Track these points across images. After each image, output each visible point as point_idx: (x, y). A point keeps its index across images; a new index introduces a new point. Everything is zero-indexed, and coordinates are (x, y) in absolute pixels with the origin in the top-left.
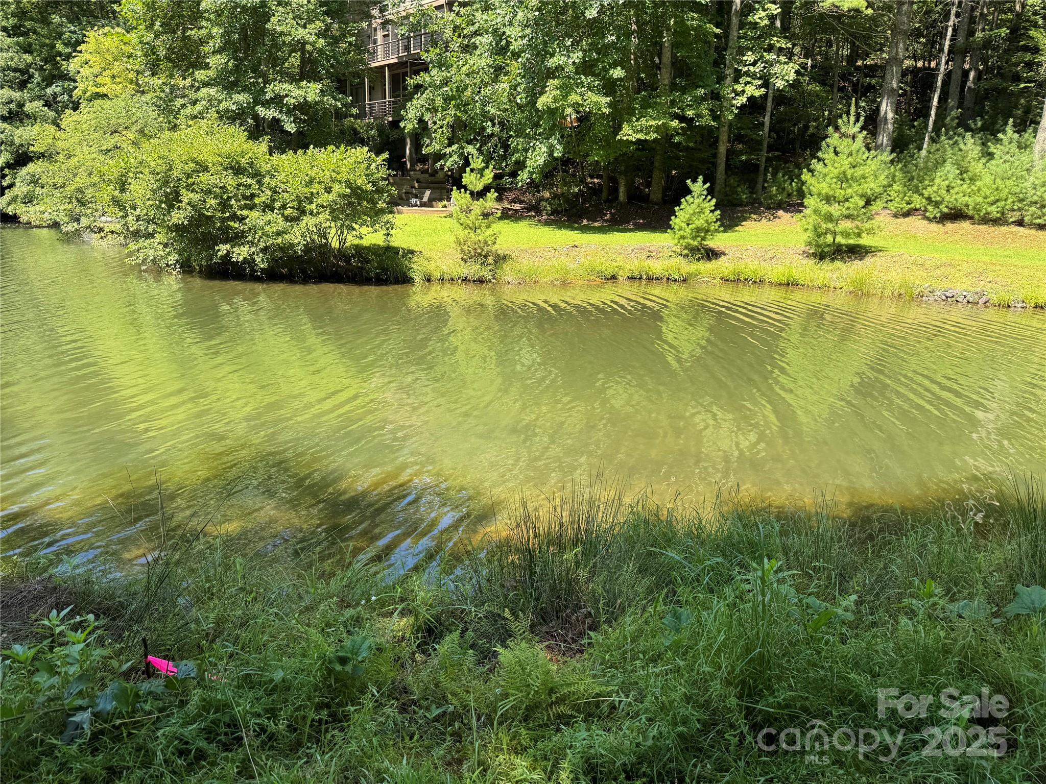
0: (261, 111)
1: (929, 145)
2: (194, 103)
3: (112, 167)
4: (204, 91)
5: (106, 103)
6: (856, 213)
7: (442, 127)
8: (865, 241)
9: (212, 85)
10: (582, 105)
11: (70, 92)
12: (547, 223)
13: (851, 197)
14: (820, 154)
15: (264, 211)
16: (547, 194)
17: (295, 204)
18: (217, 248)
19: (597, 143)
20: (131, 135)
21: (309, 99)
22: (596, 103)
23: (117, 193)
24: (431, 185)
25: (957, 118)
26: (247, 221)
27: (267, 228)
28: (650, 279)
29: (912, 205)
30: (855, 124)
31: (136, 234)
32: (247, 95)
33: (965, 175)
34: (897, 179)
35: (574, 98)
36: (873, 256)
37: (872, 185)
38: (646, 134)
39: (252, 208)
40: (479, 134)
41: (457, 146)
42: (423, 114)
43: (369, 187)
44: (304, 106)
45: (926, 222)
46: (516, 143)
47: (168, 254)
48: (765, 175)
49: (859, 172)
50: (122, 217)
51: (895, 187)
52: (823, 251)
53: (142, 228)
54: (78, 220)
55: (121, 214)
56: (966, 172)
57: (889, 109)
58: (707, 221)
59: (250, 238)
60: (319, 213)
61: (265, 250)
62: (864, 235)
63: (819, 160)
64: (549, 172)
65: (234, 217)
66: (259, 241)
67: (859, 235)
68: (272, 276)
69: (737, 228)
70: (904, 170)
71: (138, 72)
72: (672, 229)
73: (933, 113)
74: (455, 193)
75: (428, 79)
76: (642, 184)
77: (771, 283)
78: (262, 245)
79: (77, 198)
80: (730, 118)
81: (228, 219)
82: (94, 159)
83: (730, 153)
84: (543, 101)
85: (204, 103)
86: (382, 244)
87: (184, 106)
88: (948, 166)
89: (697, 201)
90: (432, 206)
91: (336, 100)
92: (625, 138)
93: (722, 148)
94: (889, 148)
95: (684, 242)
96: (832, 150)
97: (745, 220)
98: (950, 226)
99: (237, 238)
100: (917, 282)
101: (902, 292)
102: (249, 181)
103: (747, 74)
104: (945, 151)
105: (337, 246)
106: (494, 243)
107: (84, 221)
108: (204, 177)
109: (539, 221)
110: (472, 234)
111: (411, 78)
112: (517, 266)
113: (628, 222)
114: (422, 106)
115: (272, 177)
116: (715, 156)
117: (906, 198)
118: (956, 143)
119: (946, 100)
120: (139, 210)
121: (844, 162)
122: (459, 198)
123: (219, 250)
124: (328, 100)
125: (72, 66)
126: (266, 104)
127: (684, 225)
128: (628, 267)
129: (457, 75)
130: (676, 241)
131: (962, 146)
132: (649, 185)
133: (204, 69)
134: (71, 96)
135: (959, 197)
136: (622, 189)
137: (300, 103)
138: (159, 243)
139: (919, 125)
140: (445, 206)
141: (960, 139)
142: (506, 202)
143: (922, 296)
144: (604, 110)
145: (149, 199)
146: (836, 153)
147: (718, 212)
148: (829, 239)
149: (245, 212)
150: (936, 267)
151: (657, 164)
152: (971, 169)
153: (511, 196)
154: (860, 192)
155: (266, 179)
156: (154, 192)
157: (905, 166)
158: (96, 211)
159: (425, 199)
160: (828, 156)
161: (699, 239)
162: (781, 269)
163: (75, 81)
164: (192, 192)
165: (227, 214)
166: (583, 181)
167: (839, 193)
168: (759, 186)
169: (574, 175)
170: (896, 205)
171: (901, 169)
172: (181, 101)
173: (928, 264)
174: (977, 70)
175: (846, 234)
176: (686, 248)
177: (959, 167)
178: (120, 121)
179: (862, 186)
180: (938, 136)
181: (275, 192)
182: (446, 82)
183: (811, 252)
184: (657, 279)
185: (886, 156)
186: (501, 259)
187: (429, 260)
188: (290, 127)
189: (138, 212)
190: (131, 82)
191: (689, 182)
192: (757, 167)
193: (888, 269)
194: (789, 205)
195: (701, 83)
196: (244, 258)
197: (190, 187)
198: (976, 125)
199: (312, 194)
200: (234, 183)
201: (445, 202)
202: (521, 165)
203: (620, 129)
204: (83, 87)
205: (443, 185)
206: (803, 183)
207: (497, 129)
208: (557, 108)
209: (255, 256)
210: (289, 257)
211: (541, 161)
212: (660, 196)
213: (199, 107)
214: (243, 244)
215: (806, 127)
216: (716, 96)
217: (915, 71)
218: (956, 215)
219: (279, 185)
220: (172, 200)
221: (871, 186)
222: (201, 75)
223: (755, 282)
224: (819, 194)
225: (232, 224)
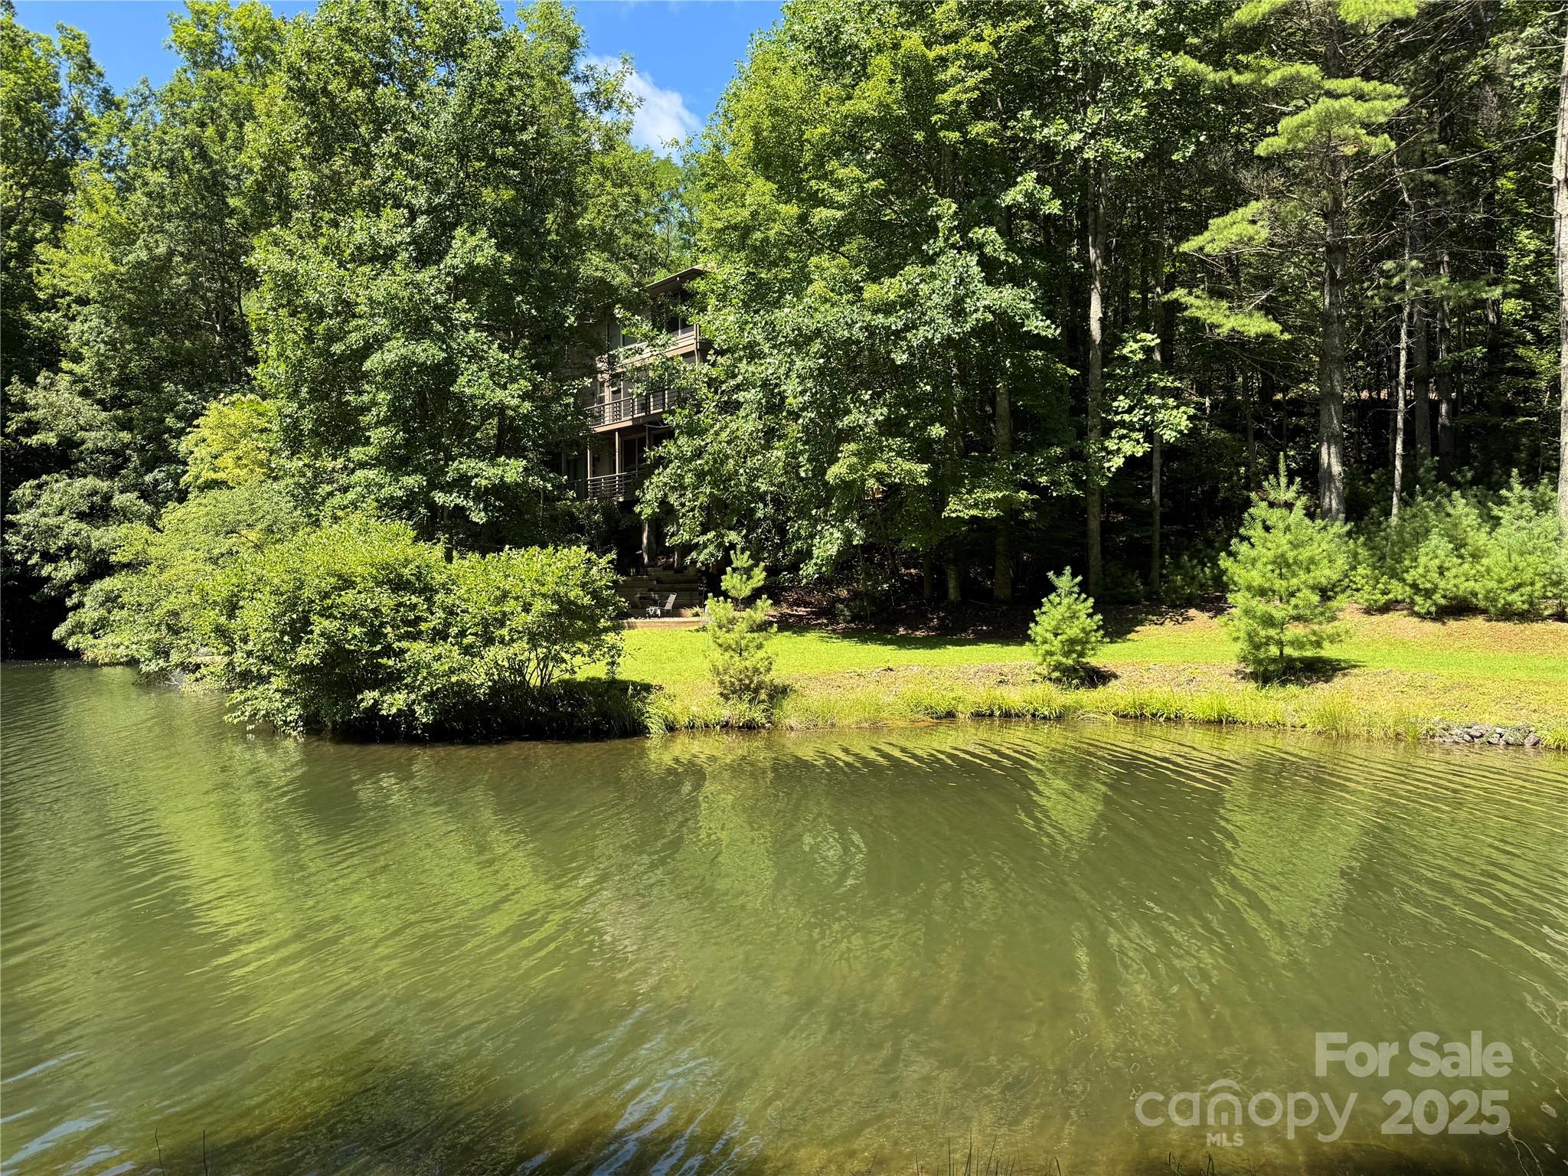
0: (439, 497)
1: (1400, 509)
2: (345, 490)
3: (220, 583)
4: (360, 474)
5: (222, 495)
6: (1308, 612)
7: (692, 510)
8: (1329, 651)
9: (374, 466)
10: (889, 476)
11: (176, 478)
12: (846, 635)
13: (1299, 590)
14: (1242, 531)
15: (433, 641)
16: (844, 593)
17: (479, 629)
18: (359, 697)
19: (911, 524)
20: (253, 536)
21: (508, 480)
22: (909, 472)
23: (223, 620)
24: (678, 586)
25: (1434, 468)
26: (407, 656)
27: (435, 665)
28: (1007, 715)
29: (1391, 596)
30: (1288, 487)
31: (246, 677)
32: (418, 477)
33: (1463, 550)
34: (1360, 558)
35: (880, 466)
36: (1345, 675)
37: (1327, 572)
38: (983, 509)
39: (415, 637)
40: (745, 516)
41: (713, 533)
42: (666, 495)
43: (587, 600)
44: (500, 490)
45: (1416, 620)
46: (799, 526)
47: (289, 706)
48: (1162, 557)
49: (1305, 554)
50: (227, 654)
51: (1360, 570)
52: (1266, 669)
53: (254, 669)
54: (167, 655)
55: (226, 648)
56: (1464, 545)
57: (1334, 461)
58: (1083, 630)
59: (408, 680)
60: (512, 640)
61: (430, 697)
62: (1326, 644)
63: (1243, 539)
64: (844, 564)
65: (388, 651)
66: (422, 683)
67: (1318, 644)
68: (439, 734)
69: (1129, 636)
70: (1369, 545)
71: (272, 452)
72: (1033, 641)
73: (1398, 463)
74: (710, 602)
75: (674, 450)
76: (980, 574)
77: (1194, 722)
78: (426, 689)
79: (168, 625)
80: (1104, 483)
81: (379, 654)
82: (198, 571)
83: (1107, 528)
84: (835, 472)
85: (359, 489)
86: (603, 677)
87: (331, 494)
88: (1434, 539)
89: (1065, 601)
90: (679, 615)
91: (543, 479)
92: (954, 515)
93: (1094, 525)
94: (1342, 516)
95: (1052, 660)
96: (1260, 525)
97: (1141, 623)
98: (1453, 624)
99: (390, 681)
100: (1421, 714)
101: (1401, 729)
102: (414, 600)
103: (1122, 424)
104: (1426, 517)
105: (538, 683)
106: (769, 670)
107: (175, 657)
108: (348, 596)
109: (834, 631)
110: (737, 658)
111: (651, 449)
112: (803, 702)
113: (965, 630)
114: (665, 484)
115: (449, 591)
116: (1084, 534)
117: (1380, 586)
118: (1439, 505)
119: (1414, 446)
120: (251, 643)
121: (1280, 541)
122: (715, 609)
123: (362, 700)
124: (535, 481)
125: (184, 446)
126: (447, 488)
127: (1049, 636)
128: (971, 698)
129: (715, 442)
130: (1040, 659)
131: (1450, 510)
132: (991, 575)
133: (364, 445)
134: (177, 483)
135: (1459, 581)
136: (952, 584)
137: (494, 485)
138: (277, 690)
139: (1379, 478)
140: (697, 615)
141: (1445, 501)
142: (785, 605)
143: (1433, 737)
144: (921, 481)
145: (266, 630)
146: (1267, 529)
147: (1099, 617)
148: (1274, 651)
149: (404, 644)
150: (1446, 690)
151: (1000, 549)
152: (1470, 541)
153: (793, 596)
154: (1311, 582)
155: (439, 596)
156: (274, 619)
157: (1369, 539)
158: (193, 642)
159: (669, 606)
160: (1256, 533)
161: (1075, 656)
162: (1206, 699)
163: (185, 464)
164: (328, 617)
165: (378, 647)
166: (895, 572)
167: (1279, 585)
168: (1155, 574)
169: (881, 565)
170: (1366, 596)
171: (1364, 544)
172: (328, 488)
173: (1434, 685)
174: (1450, 401)
175: (1298, 644)
176: (1056, 668)
177: (1452, 539)
178: (240, 517)
179: (1312, 574)
180: (1412, 495)
181: (452, 613)
182: (699, 453)
183: (1248, 670)
184: (1017, 715)
185: (1339, 527)
186: (779, 693)
187: (671, 698)
188: (478, 517)
189: (250, 646)
190: (261, 465)
191: (1051, 574)
192: (1149, 549)
193: (1371, 697)
194: (1203, 599)
195: (1055, 440)
196: (399, 710)
197: (326, 613)
198: (1464, 477)
199: (504, 614)
200: (392, 603)
201: (697, 609)
202: (806, 555)
203: (945, 503)
204: (196, 471)
205: (694, 585)
206: (1224, 572)
207: (770, 510)
208: (854, 481)
209: (416, 708)
210: (467, 704)
211: (833, 550)
212: (1008, 591)
213: (351, 495)
214: (398, 689)
215: (1215, 490)
216: (1077, 455)
217: (1359, 405)
218: (1459, 608)
219: (457, 602)
220: (299, 630)
221: (1325, 574)
222: (357, 453)
223: (1168, 719)
224: (1249, 588)
225: (384, 661)
